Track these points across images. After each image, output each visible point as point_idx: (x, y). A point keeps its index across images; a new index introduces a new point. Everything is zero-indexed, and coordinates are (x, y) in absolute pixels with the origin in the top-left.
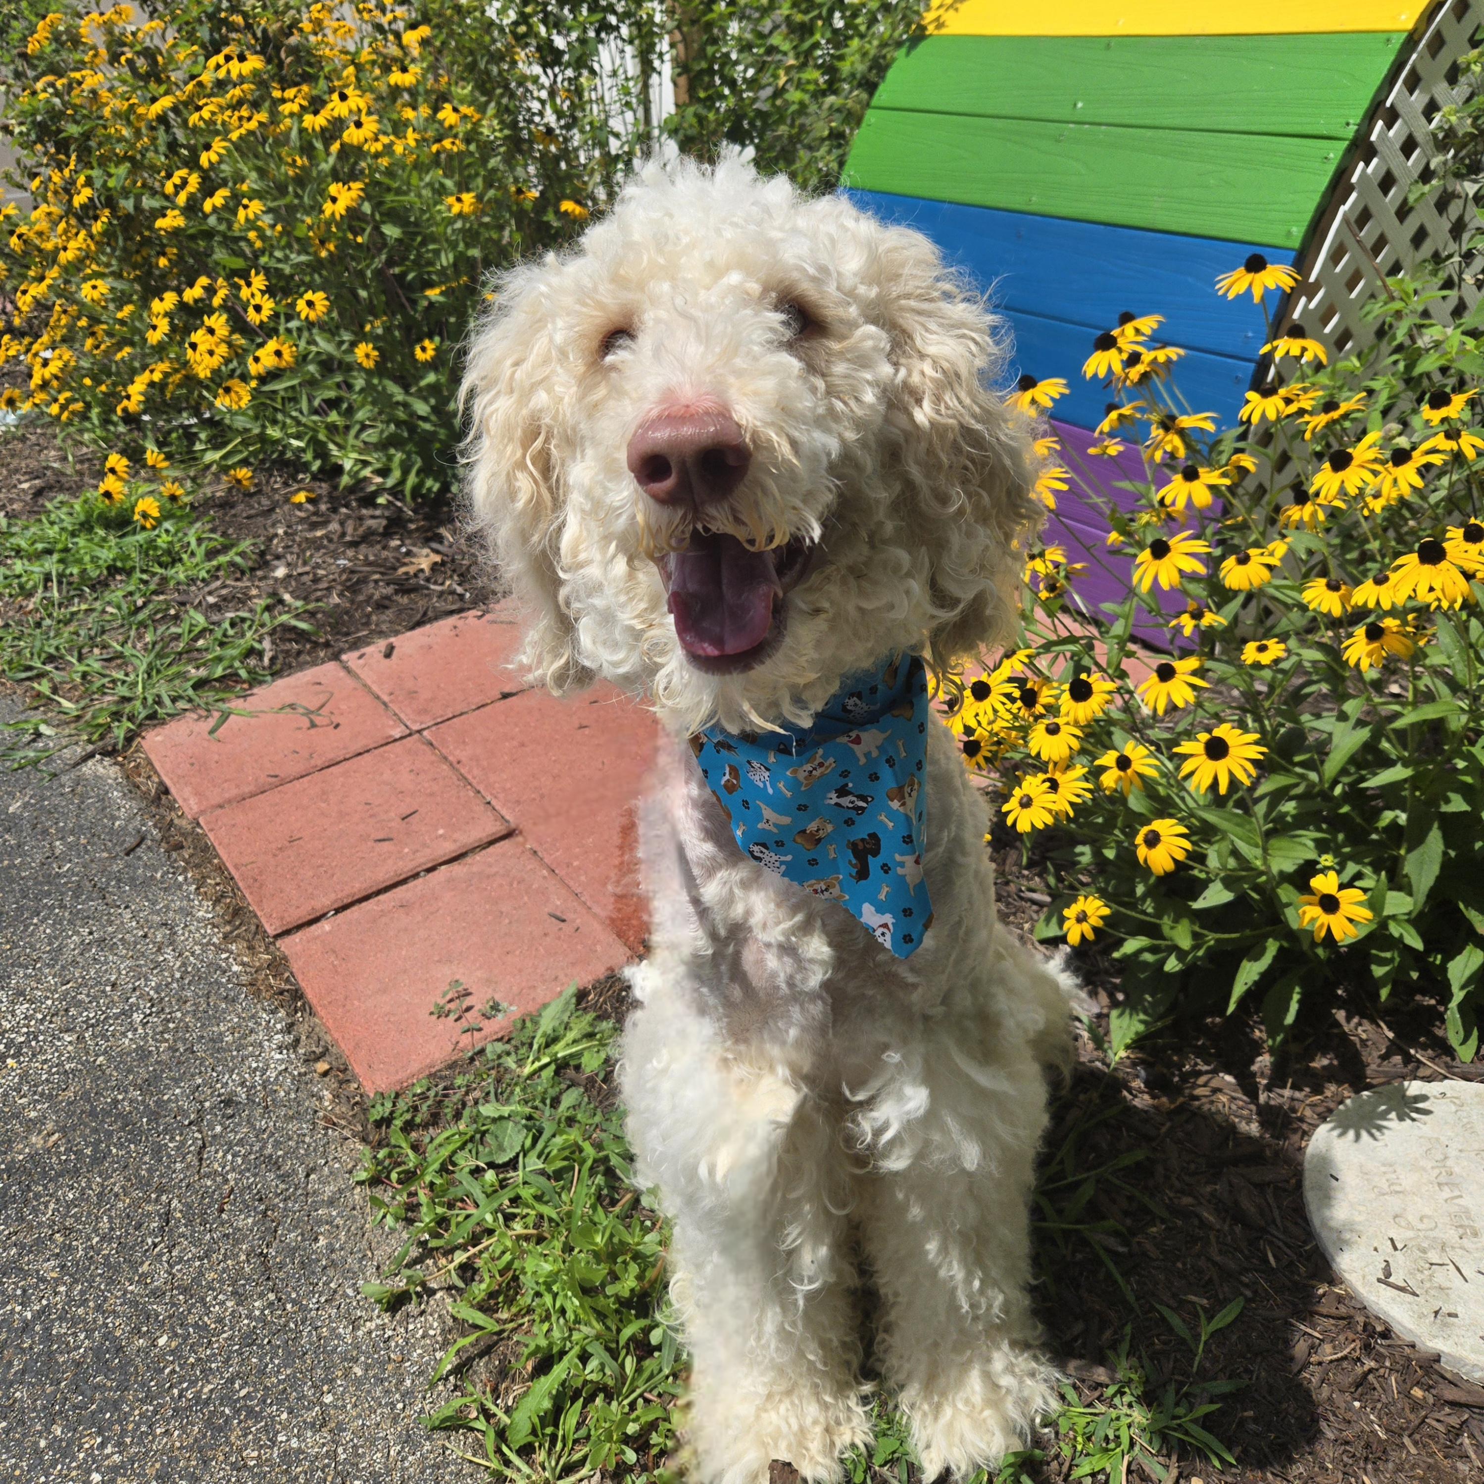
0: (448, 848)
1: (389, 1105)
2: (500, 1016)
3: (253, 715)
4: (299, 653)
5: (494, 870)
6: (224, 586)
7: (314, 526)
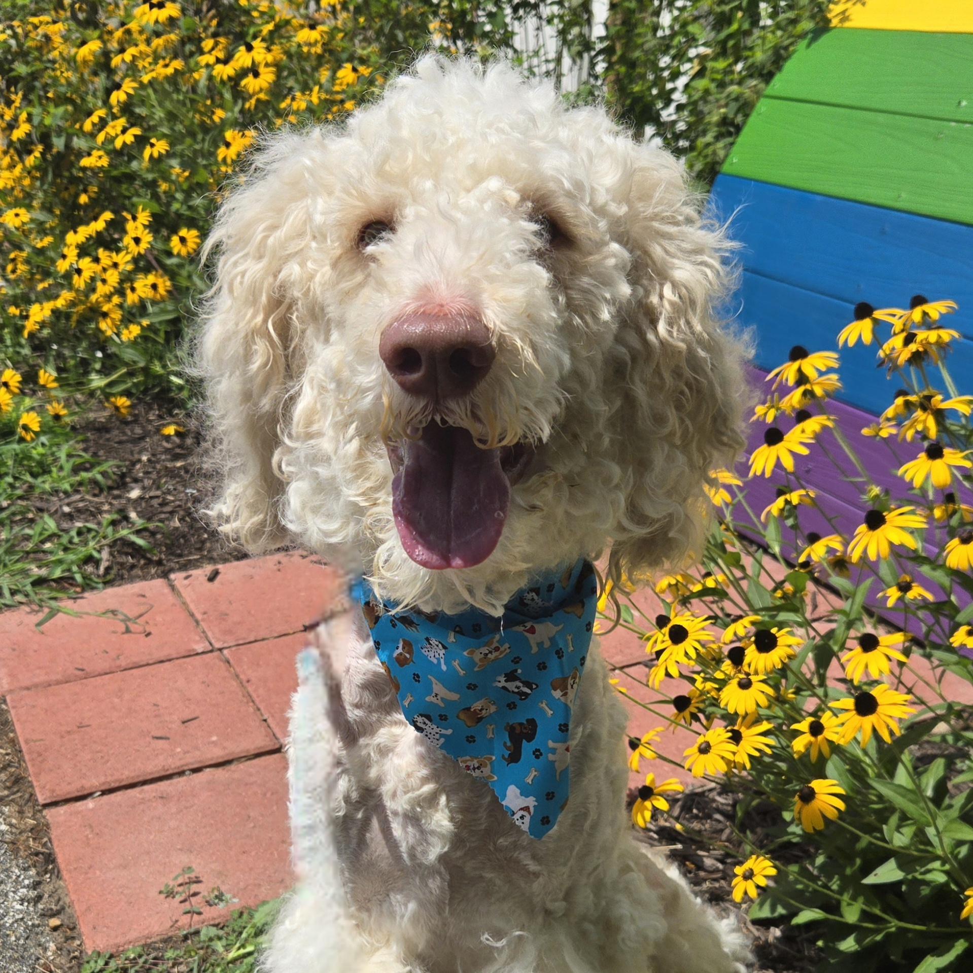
0: (217, 754)
1: (101, 963)
2: (222, 905)
3: (79, 615)
4: (133, 567)
5: (252, 779)
6: (82, 500)
7: (176, 457)
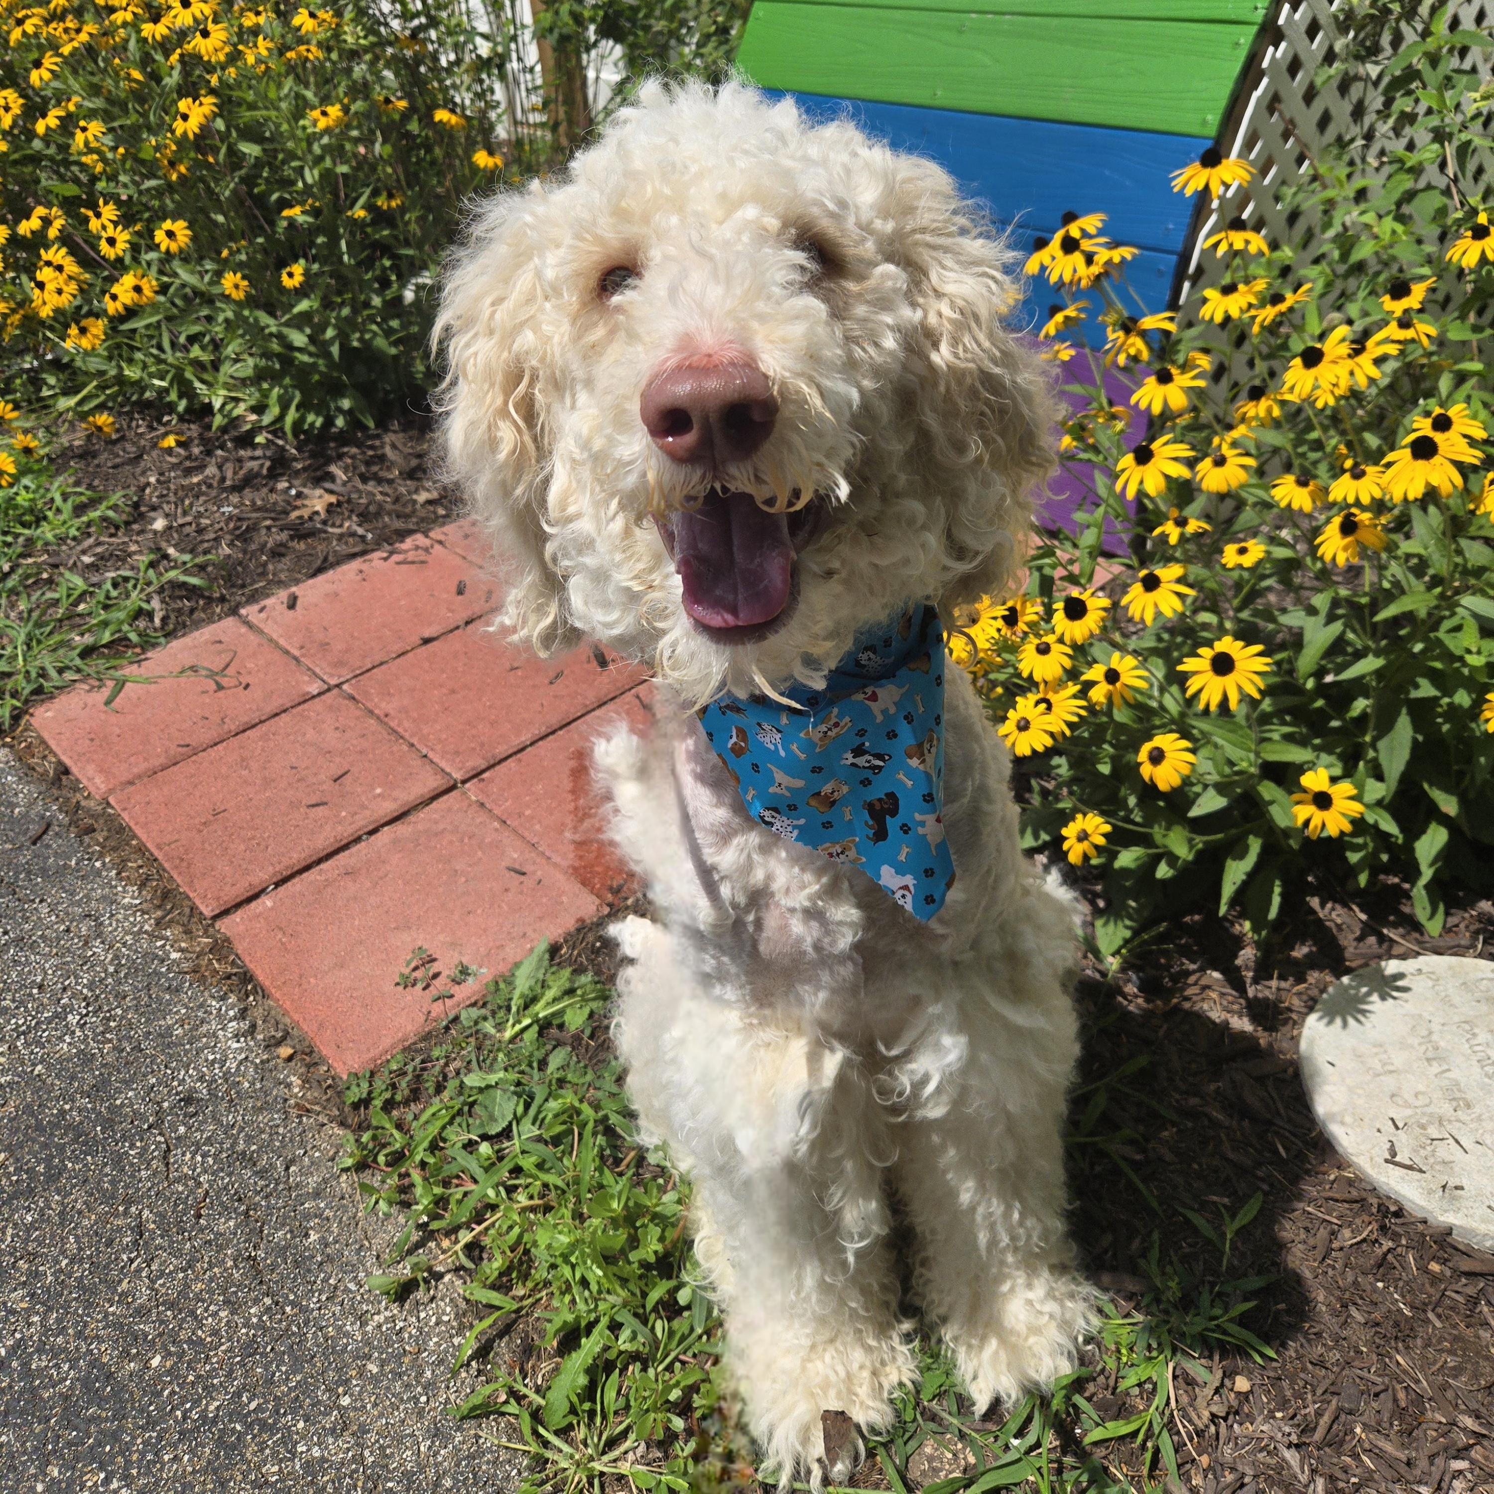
0: (389, 808)
1: (365, 1085)
2: (470, 980)
3: (149, 681)
4: (192, 611)
5: (441, 827)
6: (99, 544)
7: (188, 472)
